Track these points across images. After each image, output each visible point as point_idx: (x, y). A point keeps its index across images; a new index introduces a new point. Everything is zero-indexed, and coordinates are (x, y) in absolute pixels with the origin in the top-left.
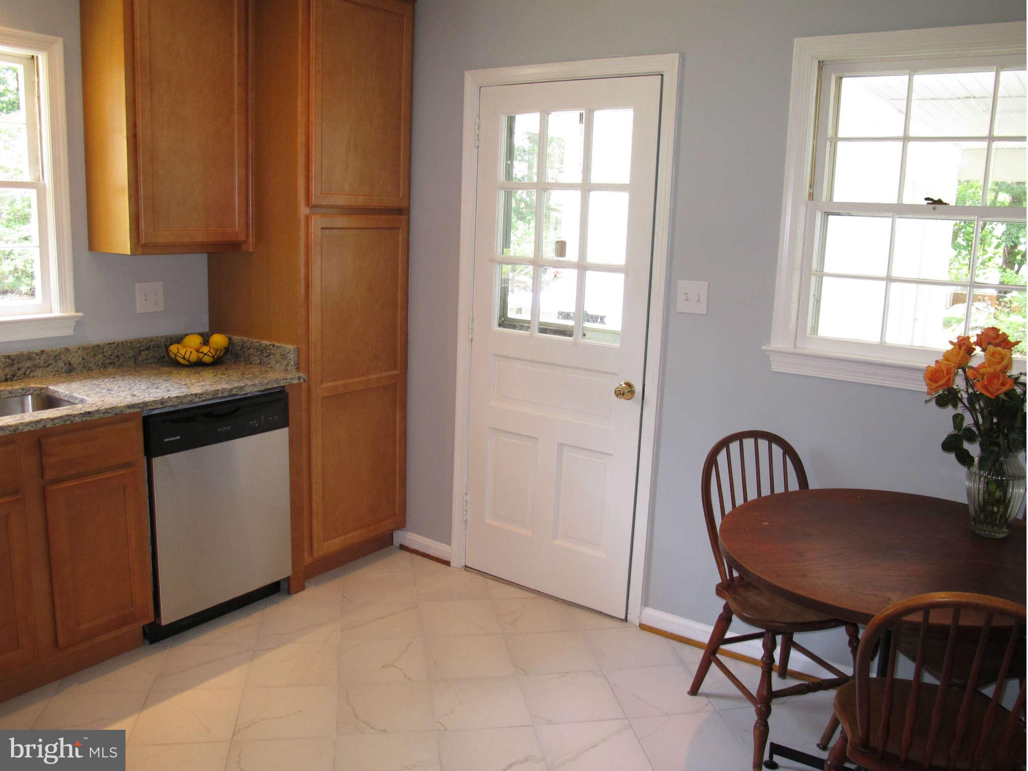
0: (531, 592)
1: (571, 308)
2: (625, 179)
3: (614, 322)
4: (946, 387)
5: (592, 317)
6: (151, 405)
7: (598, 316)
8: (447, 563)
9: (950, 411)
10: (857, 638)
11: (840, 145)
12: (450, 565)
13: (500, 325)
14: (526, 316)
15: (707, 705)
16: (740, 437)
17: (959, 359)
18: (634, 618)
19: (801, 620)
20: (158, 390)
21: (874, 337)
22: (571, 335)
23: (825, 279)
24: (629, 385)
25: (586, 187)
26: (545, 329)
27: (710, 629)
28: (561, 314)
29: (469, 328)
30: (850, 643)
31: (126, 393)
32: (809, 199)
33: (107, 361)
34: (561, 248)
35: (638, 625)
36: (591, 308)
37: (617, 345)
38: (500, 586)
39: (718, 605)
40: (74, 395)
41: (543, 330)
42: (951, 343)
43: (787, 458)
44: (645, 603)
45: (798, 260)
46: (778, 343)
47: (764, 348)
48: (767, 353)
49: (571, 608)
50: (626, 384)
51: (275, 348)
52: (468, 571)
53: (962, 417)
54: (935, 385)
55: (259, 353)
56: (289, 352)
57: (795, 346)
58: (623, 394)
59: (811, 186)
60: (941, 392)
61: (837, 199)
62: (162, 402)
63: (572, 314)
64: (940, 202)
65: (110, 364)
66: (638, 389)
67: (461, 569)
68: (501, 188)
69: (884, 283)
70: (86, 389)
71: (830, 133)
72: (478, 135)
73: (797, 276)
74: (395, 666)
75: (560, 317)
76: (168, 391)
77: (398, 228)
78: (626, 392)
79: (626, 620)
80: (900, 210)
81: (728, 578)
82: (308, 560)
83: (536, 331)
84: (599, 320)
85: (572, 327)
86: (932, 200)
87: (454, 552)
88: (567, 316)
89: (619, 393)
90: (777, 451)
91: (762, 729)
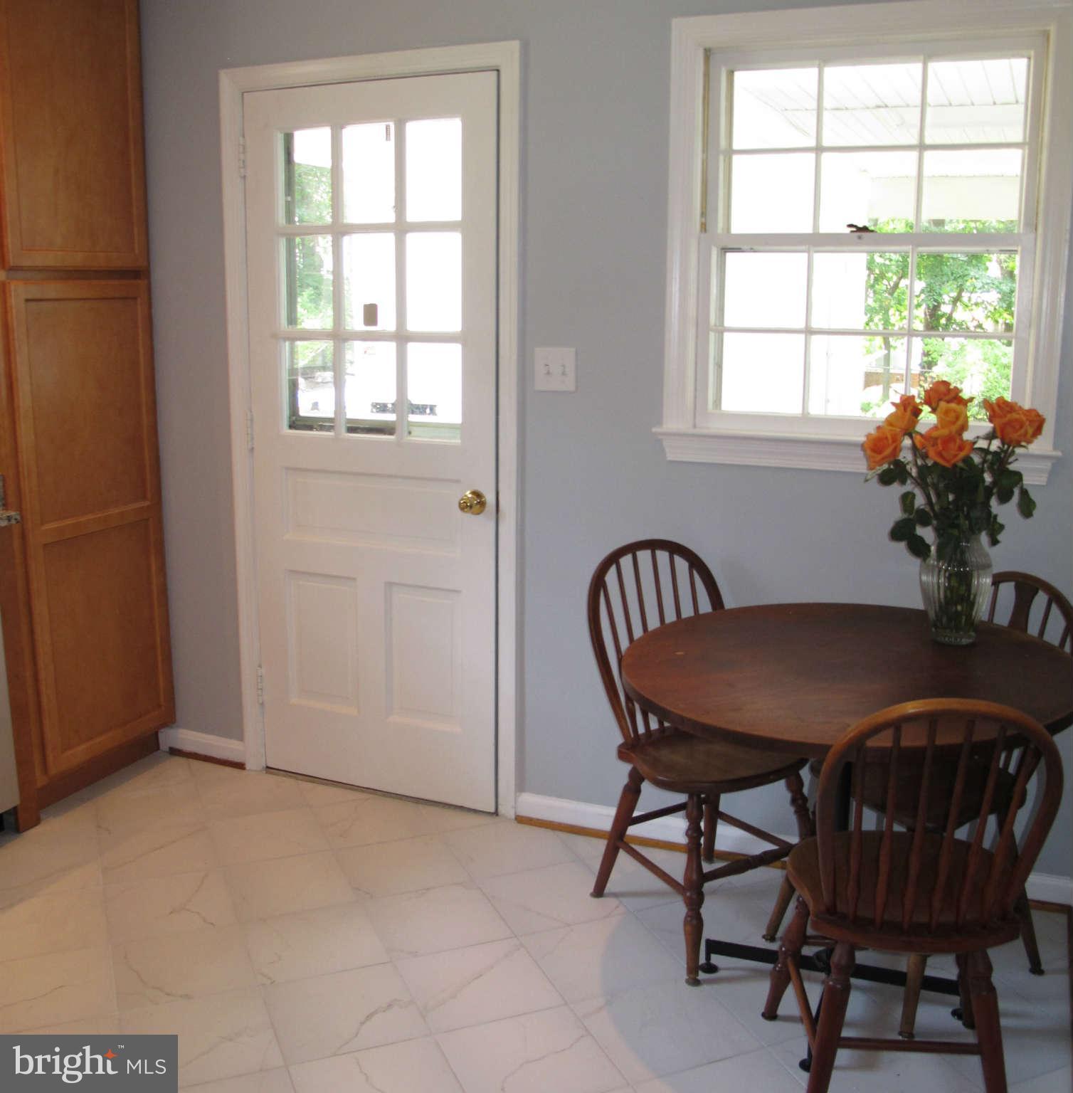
0: (363, 791)
1: (390, 397)
2: (456, 214)
3: (450, 410)
4: (892, 459)
5: (417, 407)
7: (427, 405)
8: (240, 766)
9: (897, 490)
10: (802, 794)
11: (736, 159)
12: (244, 769)
13: (292, 426)
14: (327, 411)
15: (617, 907)
16: (632, 548)
17: (905, 422)
18: (507, 809)
19: (732, 777)
21: (794, 409)
22: (391, 434)
23: (727, 336)
24: (477, 494)
25: (401, 228)
26: (354, 428)
27: (612, 812)
28: (375, 405)
29: (248, 434)
30: (794, 801)
32: (701, 231)
34: (371, 314)
35: (513, 817)
36: (416, 396)
37: (458, 441)
38: (321, 788)
39: (621, 772)
41: (352, 430)
42: (894, 404)
43: (695, 572)
44: (521, 787)
45: (692, 312)
46: (673, 422)
47: (654, 430)
48: (660, 437)
49: (421, 807)
50: (474, 493)
52: (271, 773)
53: (914, 496)
54: (879, 457)
57: (695, 426)
58: (471, 507)
59: (703, 214)
60: (885, 466)
61: (735, 229)
63: (390, 406)
64: (865, 229)
66: (490, 498)
67: (261, 771)
68: (283, 235)
69: (802, 336)
71: (723, 143)
72: (244, 162)
73: (691, 333)
74: (188, 910)
75: (374, 410)
77: (135, 298)
78: (475, 504)
79: (496, 813)
80: (815, 242)
81: (632, 736)
82: (42, 780)
83: (343, 429)
84: (428, 411)
85: (393, 422)
86: (855, 226)
87: (250, 749)
88: (382, 408)
89: (465, 507)
90: (682, 564)
91: (695, 923)
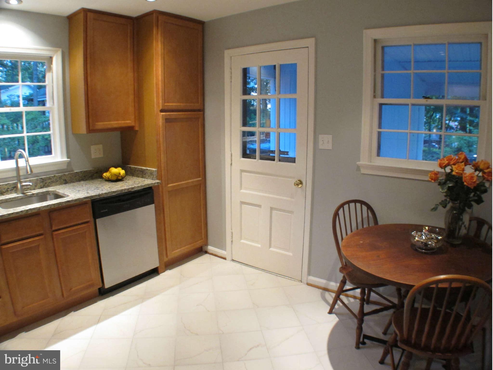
5: (283, 152)
6: (94, 197)
8: (225, 258)
12: (226, 260)
13: (243, 158)
15: (336, 318)
16: (348, 202)
18: (304, 280)
20: (98, 190)
22: (274, 160)
25: (278, 96)
29: (230, 159)
31: (85, 192)
32: (374, 98)
33: (81, 179)
35: (306, 283)
38: (247, 268)
39: (340, 276)
40: (65, 193)
41: (262, 159)
43: (369, 211)
44: (309, 274)
46: (364, 161)
47: (357, 163)
48: (359, 166)
50: (299, 180)
51: (148, 170)
52: (234, 262)
55: (141, 173)
56: (153, 172)
57: (371, 162)
62: (99, 195)
64: (429, 98)
65: (82, 179)
66: (304, 182)
67: (231, 261)
70: (70, 191)
72: (231, 77)
74: (202, 305)
76: (102, 190)
77: (199, 118)
78: (299, 184)
79: (301, 281)
81: (344, 265)
82: (166, 259)
83: (259, 159)
86: (425, 97)
87: (228, 254)
89: (296, 185)
90: (365, 208)
91: (360, 328)
